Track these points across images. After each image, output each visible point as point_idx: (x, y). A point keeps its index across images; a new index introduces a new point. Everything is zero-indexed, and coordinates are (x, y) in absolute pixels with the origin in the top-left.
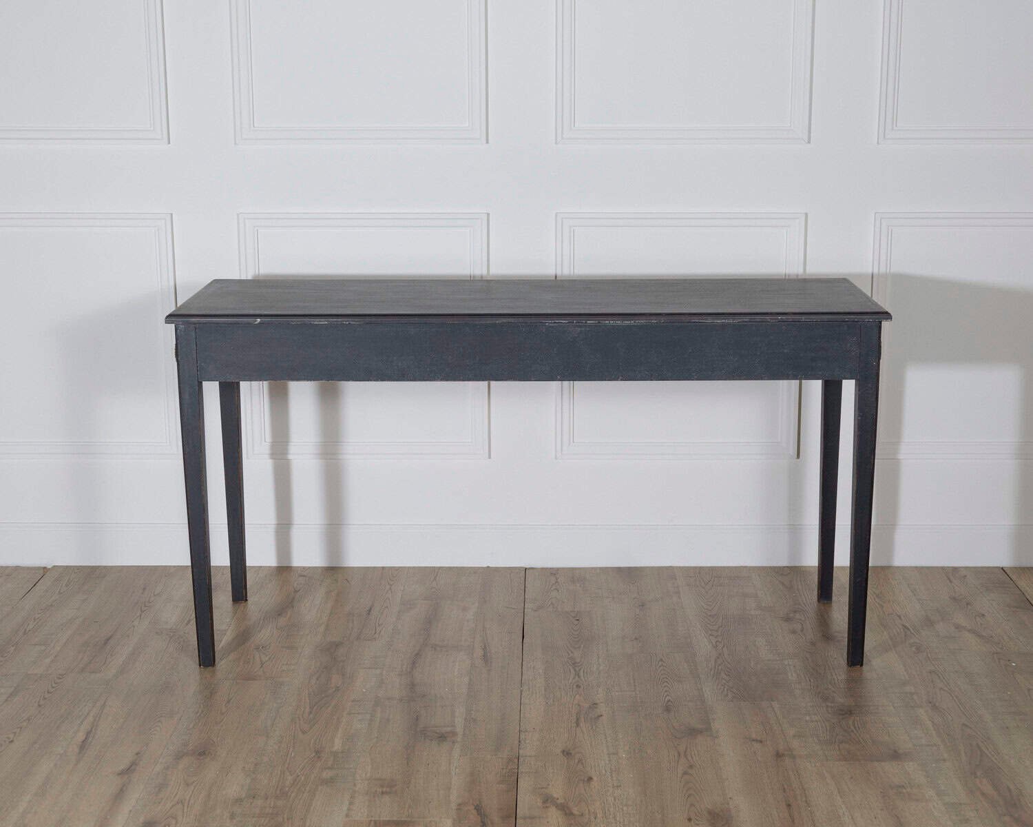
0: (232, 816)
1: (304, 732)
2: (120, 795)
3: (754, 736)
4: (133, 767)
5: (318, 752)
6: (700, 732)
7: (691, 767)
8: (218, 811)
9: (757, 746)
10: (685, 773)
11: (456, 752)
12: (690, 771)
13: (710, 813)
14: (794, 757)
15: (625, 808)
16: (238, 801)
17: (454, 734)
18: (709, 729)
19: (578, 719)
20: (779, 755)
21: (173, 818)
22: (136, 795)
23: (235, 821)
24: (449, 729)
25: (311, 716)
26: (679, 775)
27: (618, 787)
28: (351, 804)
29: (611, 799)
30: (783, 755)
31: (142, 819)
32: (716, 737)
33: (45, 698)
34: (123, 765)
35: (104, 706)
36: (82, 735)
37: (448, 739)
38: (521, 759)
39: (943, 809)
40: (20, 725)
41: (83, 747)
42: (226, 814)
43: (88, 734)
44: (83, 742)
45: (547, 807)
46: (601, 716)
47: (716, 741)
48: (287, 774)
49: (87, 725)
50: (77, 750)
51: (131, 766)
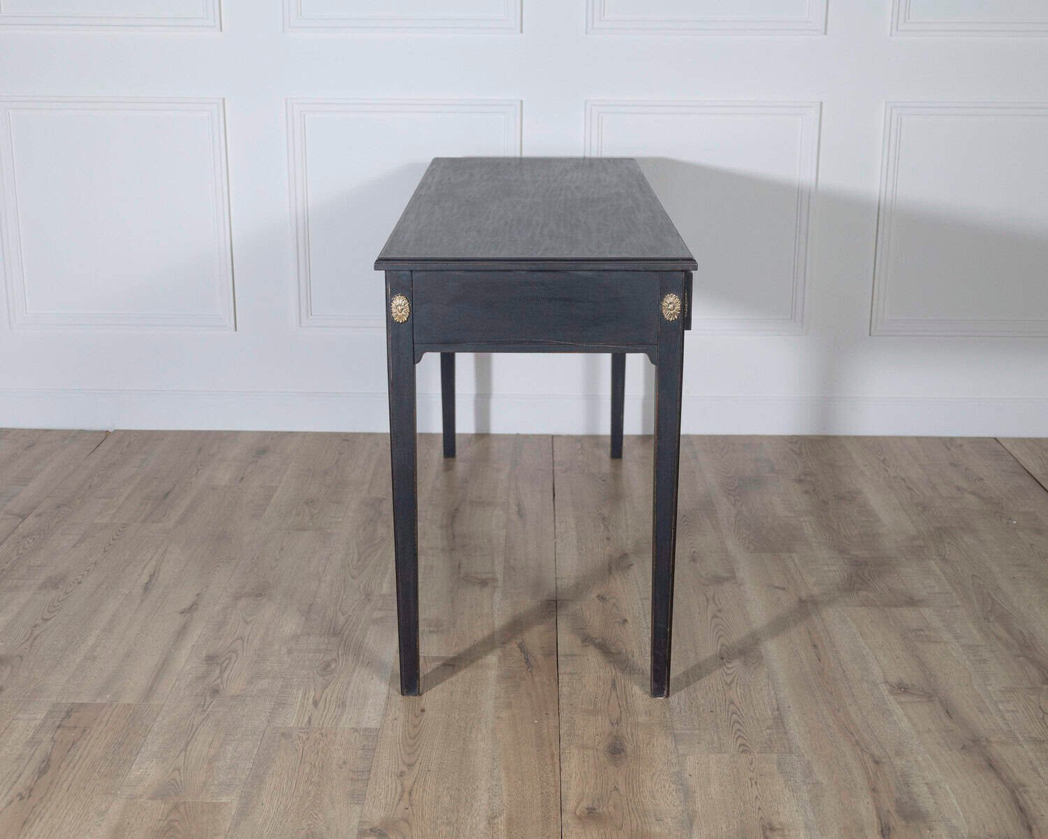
0: (290, 652)
1: (354, 578)
2: (183, 631)
3: (777, 585)
4: (194, 607)
5: (368, 596)
6: (727, 579)
7: (720, 611)
8: (277, 647)
9: (780, 592)
10: (715, 616)
11: (498, 596)
12: (719, 615)
13: (740, 651)
14: (816, 603)
16: (295, 638)
17: (495, 580)
18: (734, 577)
19: (610, 569)
20: (802, 601)
21: (233, 651)
22: (198, 631)
23: (292, 656)
24: (490, 575)
25: (360, 563)
26: (710, 619)
30: (805, 601)
31: (204, 653)
32: (741, 585)
33: (110, 545)
34: (186, 604)
35: (165, 551)
36: (145, 579)
37: (490, 585)
38: (559, 603)
39: (960, 649)
40: (88, 568)
41: (147, 587)
42: (284, 650)
43: (151, 576)
44: (147, 583)
45: (585, 646)
46: (632, 565)
47: (742, 588)
48: (339, 613)
49: (149, 569)
50: (141, 590)
51: (193, 605)
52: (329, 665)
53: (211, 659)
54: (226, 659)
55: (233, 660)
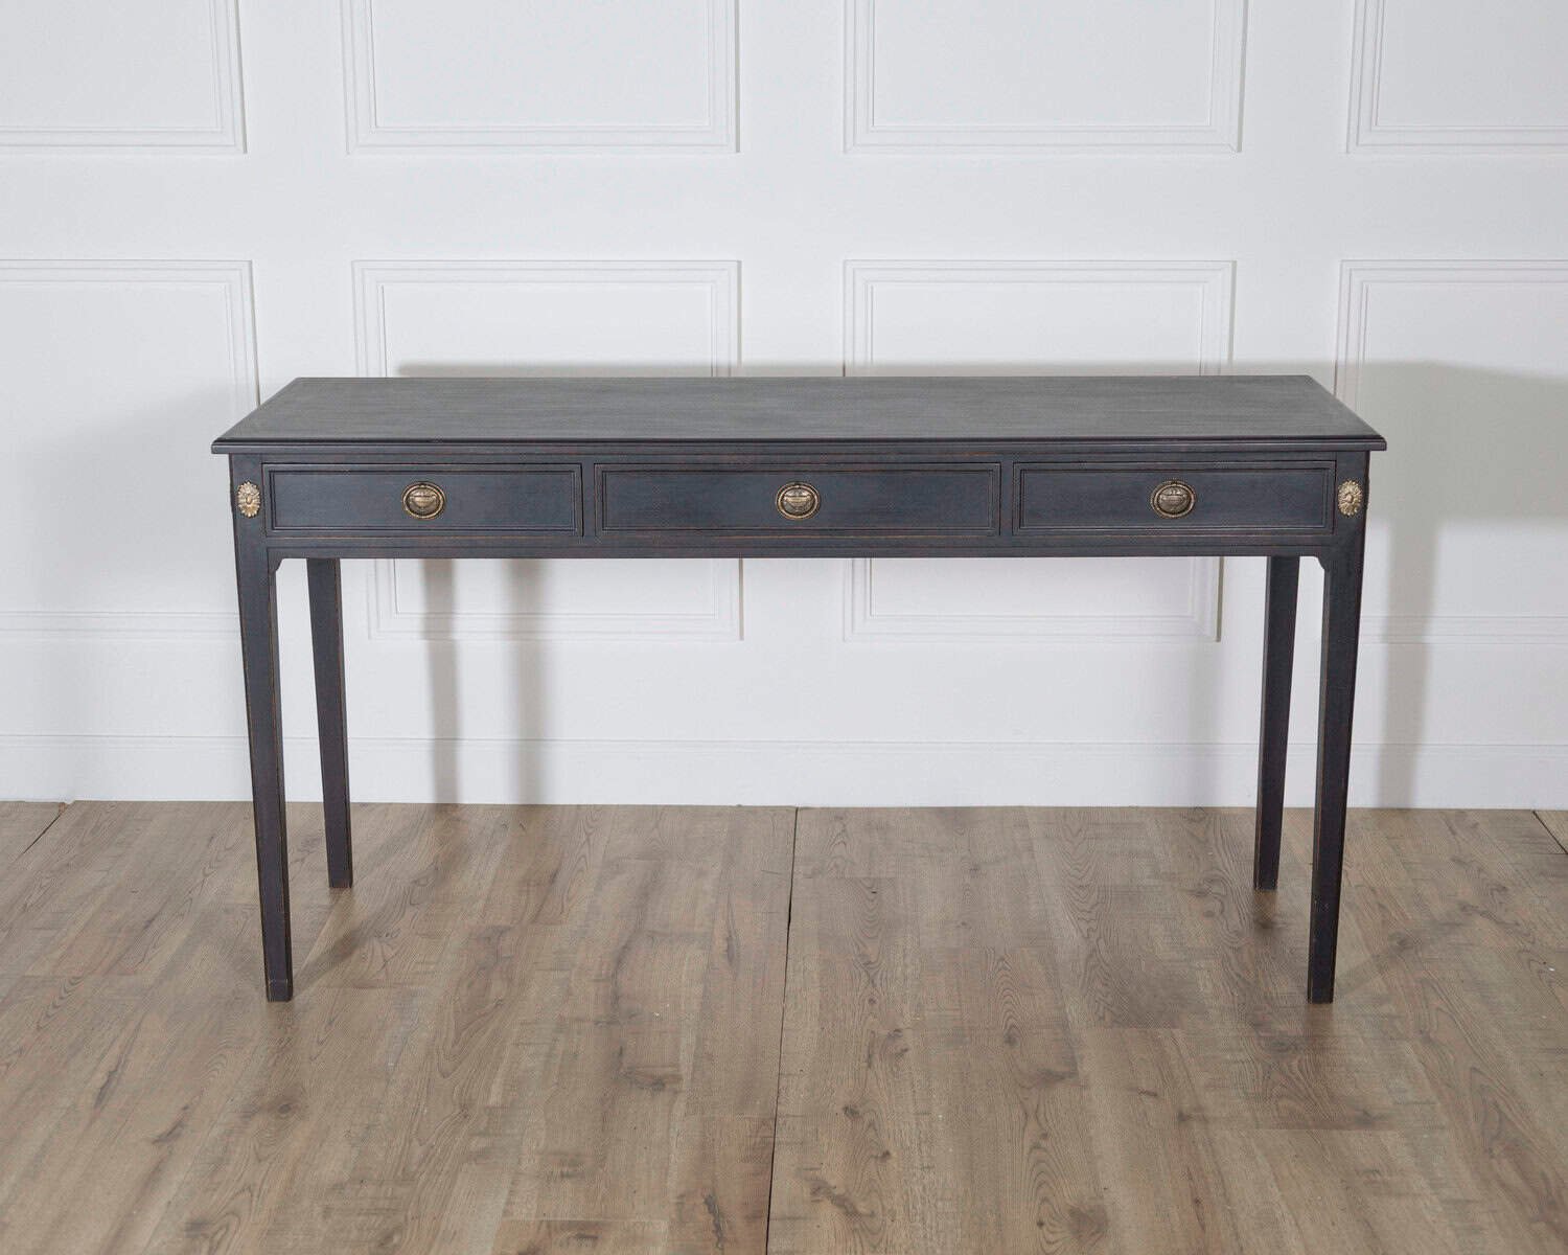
0: (327, 1212)
1: (444, 1075)
2: (152, 1178)
3: (1144, 1086)
4: (177, 1131)
5: (465, 1108)
6: (1061, 1078)
7: (1045, 1136)
8: (306, 1203)
9: (1148, 1101)
10: (1036, 1147)
11: (680, 1107)
12: (1043, 1144)
13: (1073, 1212)
14: (1205, 1120)
15: (940, 1204)
16: (338, 1187)
17: (677, 1079)
18: (1074, 1073)
19: (869, 1056)
20: (1182, 1118)
21: (233, 1213)
22: (179, 1177)
23: (330, 1221)
24: (670, 1070)
25: (457, 1048)
26: (1026, 1150)
27: (928, 1167)
28: (512, 1192)
29: (918, 1189)
30: (1189, 1117)
31: (186, 1216)
32: (1086, 1087)
33: (48, 1016)
34: (163, 1127)
35: (138, 1029)
36: (100, 1079)
37: (668, 1086)
38: (780, 1121)
39: (1440, 1209)
40: (7, 1061)
41: (102, 1096)
42: (318, 1210)
43: (111, 1074)
44: (102, 1088)
45: (818, 1201)
46: (906, 1050)
47: (1085, 1093)
48: (415, 1143)
49: (108, 1063)
50: (91, 1101)
51: (174, 1128)
52: (389, 1237)
53: (196, 1227)
54: (221, 1228)
55: (233, 1228)
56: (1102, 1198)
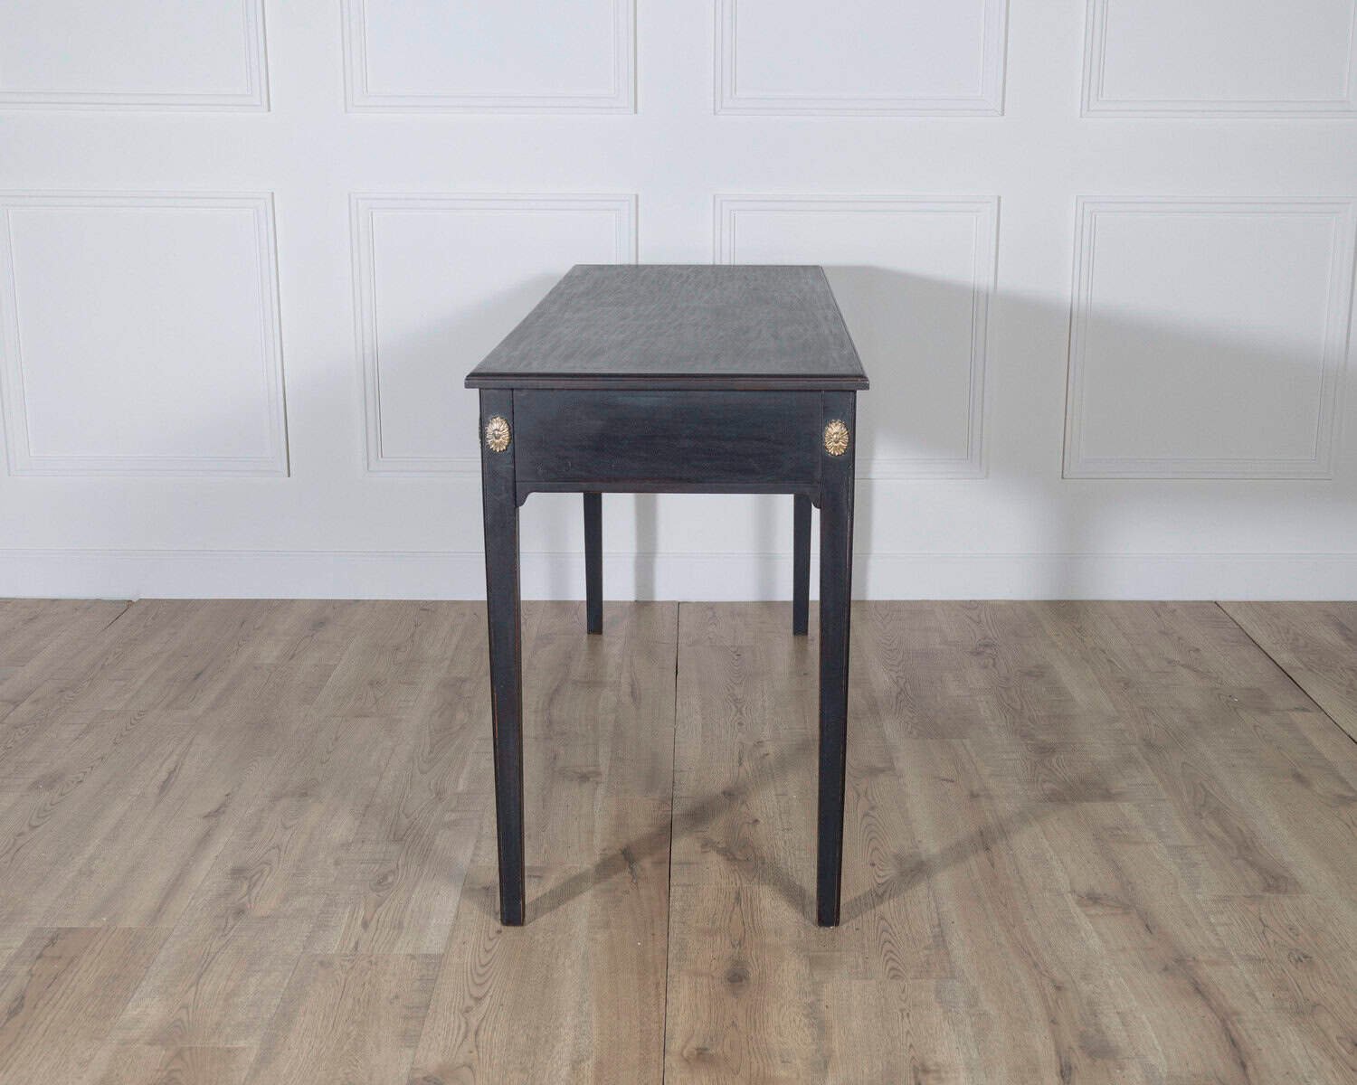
0: (337, 863)
1: (422, 772)
2: (205, 840)
3: (943, 775)
4: (222, 809)
5: (439, 795)
6: (882, 771)
7: (873, 808)
8: (321, 856)
9: (948, 785)
10: (866, 815)
11: (601, 791)
12: (871, 813)
13: (896, 856)
14: (990, 797)
15: (797, 853)
16: (346, 846)
17: (598, 774)
18: (892, 768)
19: (740, 759)
20: (974, 796)
21: (266, 863)
22: (225, 839)
23: (339, 867)
24: (591, 769)
25: (432, 755)
26: (860, 816)
27: (788, 829)
28: (476, 848)
29: (780, 844)
30: (978, 796)
31: (230, 865)
32: (901, 777)
33: (122, 735)
34: (211, 807)
35: (191, 743)
36: (163, 775)
37: (591, 779)
38: (675, 801)
39: (1166, 852)
40: (92, 764)
41: (164, 787)
42: (330, 861)
43: (171, 773)
44: (164, 782)
45: (706, 852)
46: (767, 754)
47: (901, 781)
48: (403, 816)
49: (169, 765)
50: (157, 791)
51: (220, 807)
52: (385, 877)
53: (238, 873)
54: (257, 873)
55: (266, 873)
56: (917, 847)
